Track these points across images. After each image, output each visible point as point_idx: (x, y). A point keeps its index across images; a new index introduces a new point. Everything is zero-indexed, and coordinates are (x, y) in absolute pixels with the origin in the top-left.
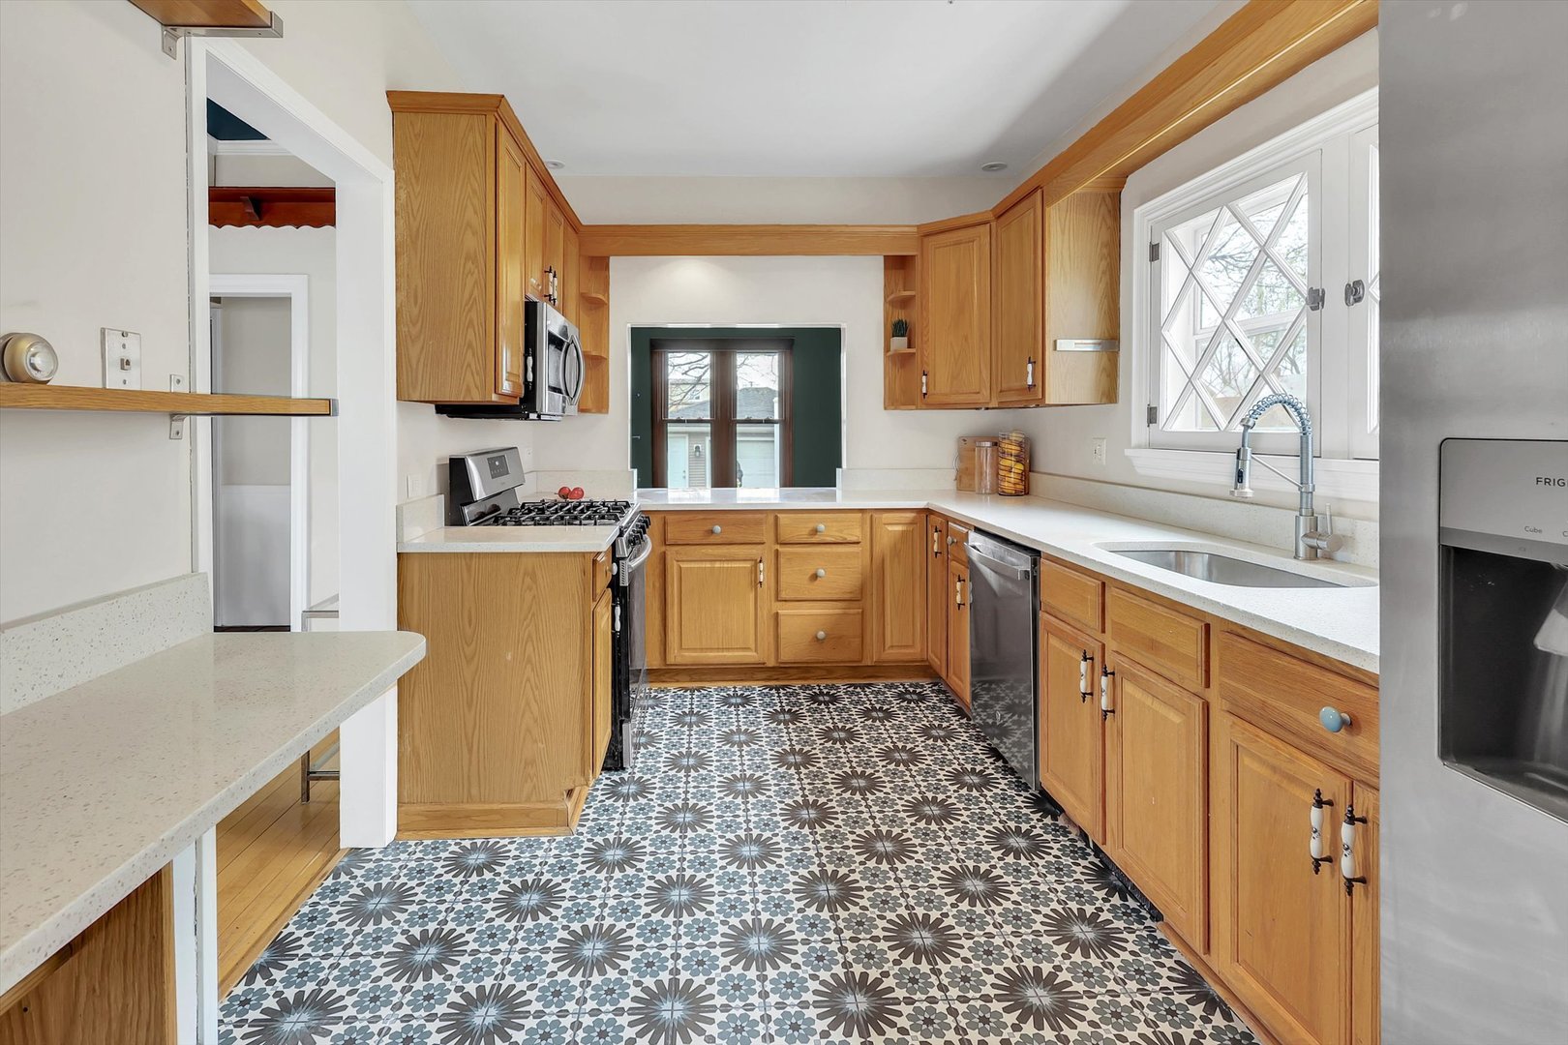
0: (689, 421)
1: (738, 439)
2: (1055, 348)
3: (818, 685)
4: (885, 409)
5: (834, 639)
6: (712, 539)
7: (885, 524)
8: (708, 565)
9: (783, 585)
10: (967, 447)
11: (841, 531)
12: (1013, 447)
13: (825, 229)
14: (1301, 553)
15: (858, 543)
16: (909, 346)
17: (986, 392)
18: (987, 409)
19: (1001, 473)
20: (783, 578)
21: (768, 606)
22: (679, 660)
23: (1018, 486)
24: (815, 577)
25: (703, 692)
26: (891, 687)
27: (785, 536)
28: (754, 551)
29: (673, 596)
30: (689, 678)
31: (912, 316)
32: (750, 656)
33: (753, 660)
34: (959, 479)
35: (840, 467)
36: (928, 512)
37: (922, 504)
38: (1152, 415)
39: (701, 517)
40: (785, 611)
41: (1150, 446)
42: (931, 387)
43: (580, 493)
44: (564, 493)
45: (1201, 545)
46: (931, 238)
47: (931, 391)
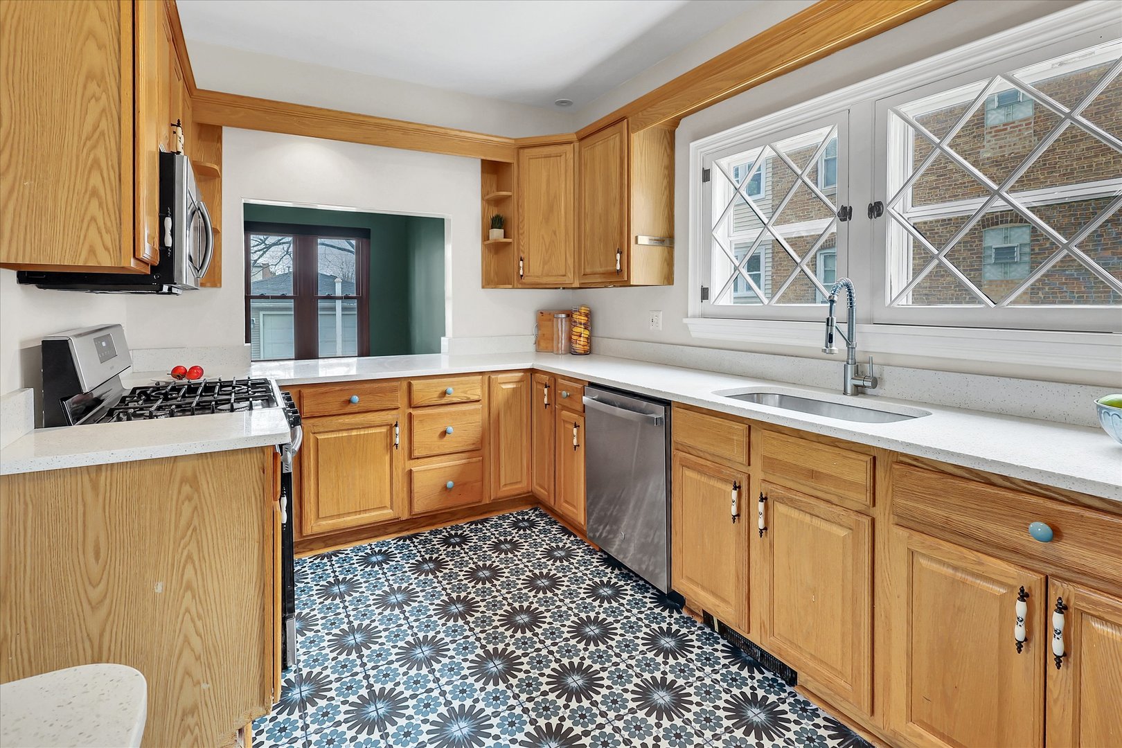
0: (273, 297)
1: (319, 313)
2: (636, 242)
3: (446, 528)
4: (483, 287)
5: (461, 485)
6: (349, 409)
10: (544, 317)
11: (465, 392)
12: (583, 318)
13: (443, 131)
14: (849, 391)
16: (505, 237)
17: (570, 275)
18: (564, 288)
19: (573, 337)
20: (416, 438)
21: (402, 463)
22: (316, 530)
23: (586, 347)
25: (340, 556)
26: (504, 518)
29: (309, 468)
30: (323, 545)
31: (509, 211)
32: (387, 514)
33: (388, 517)
34: (537, 343)
35: (444, 335)
36: (532, 371)
37: (528, 365)
38: (705, 294)
39: (338, 388)
40: (417, 467)
41: (704, 316)
42: (526, 270)
43: (199, 372)
44: (178, 372)
45: (770, 388)
46: (527, 151)
47: (526, 274)
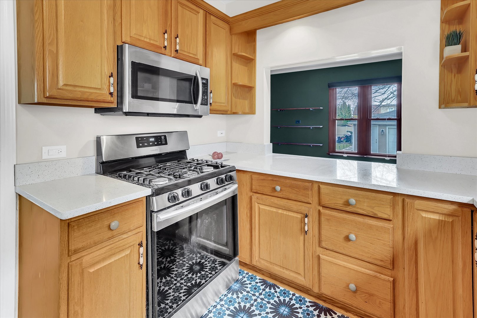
7: (418, 210)
8: (274, 210)
9: (323, 238)
15: (390, 220)
24: (347, 239)
27: (326, 200)
28: (304, 208)
